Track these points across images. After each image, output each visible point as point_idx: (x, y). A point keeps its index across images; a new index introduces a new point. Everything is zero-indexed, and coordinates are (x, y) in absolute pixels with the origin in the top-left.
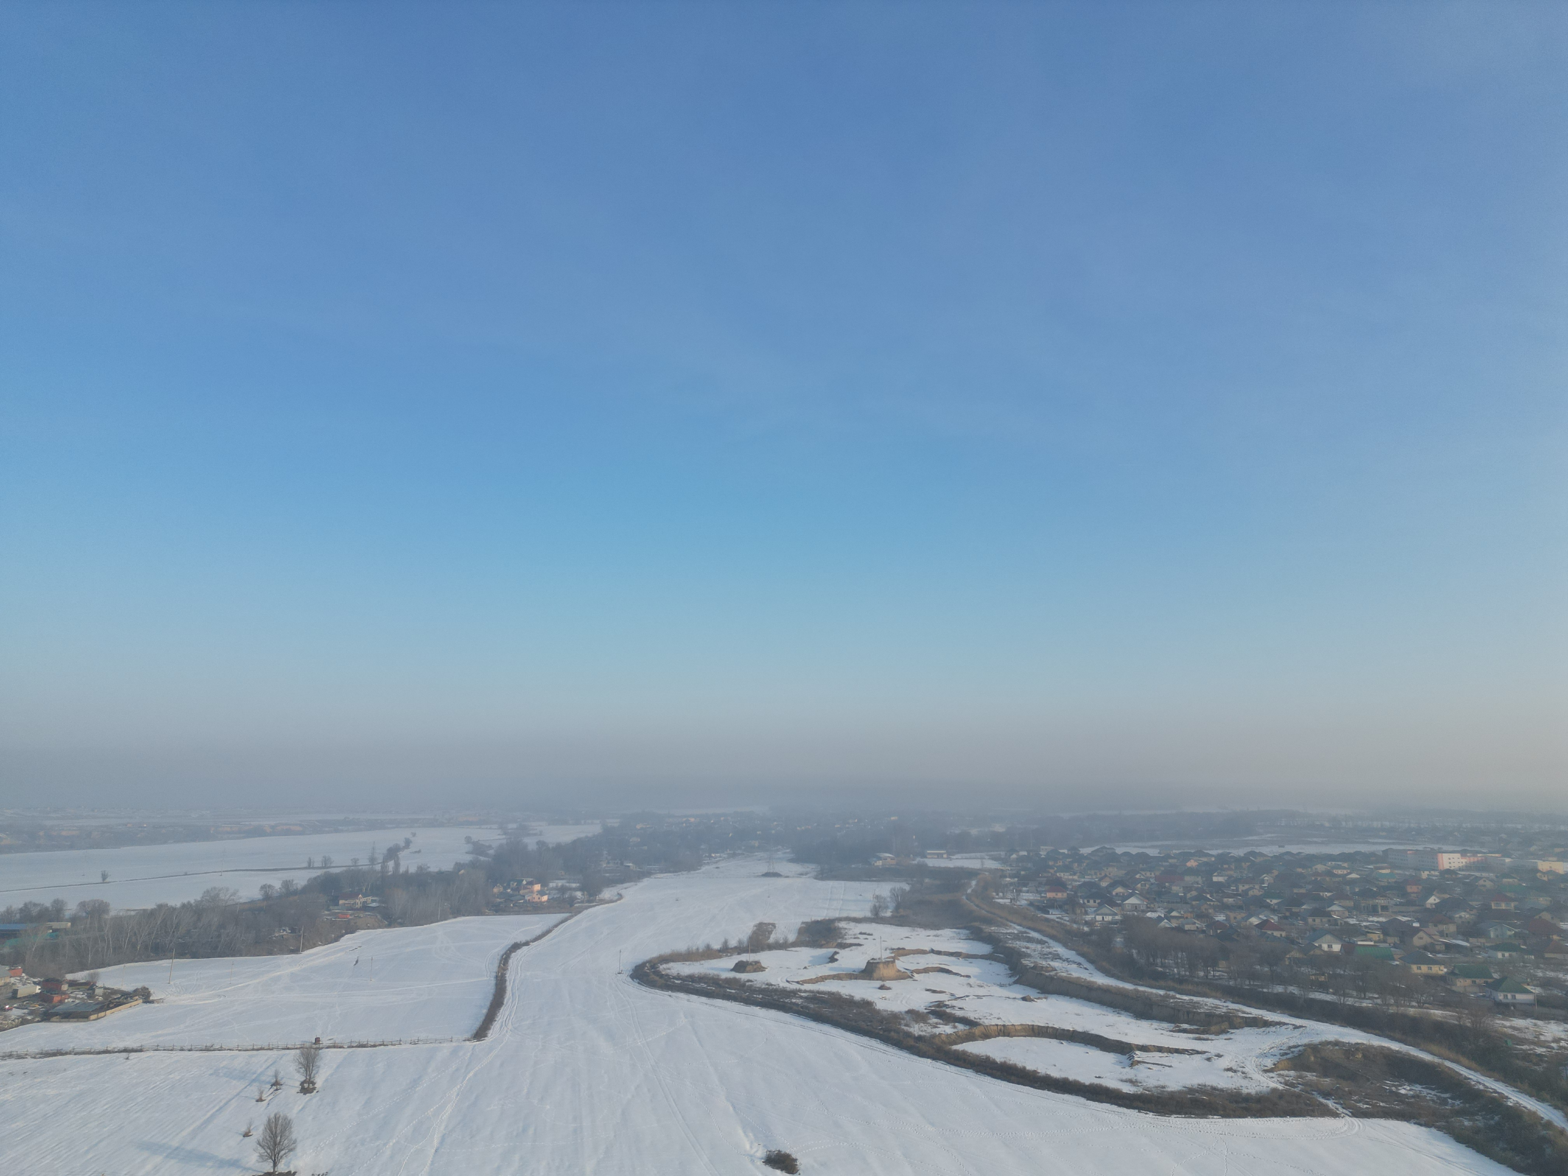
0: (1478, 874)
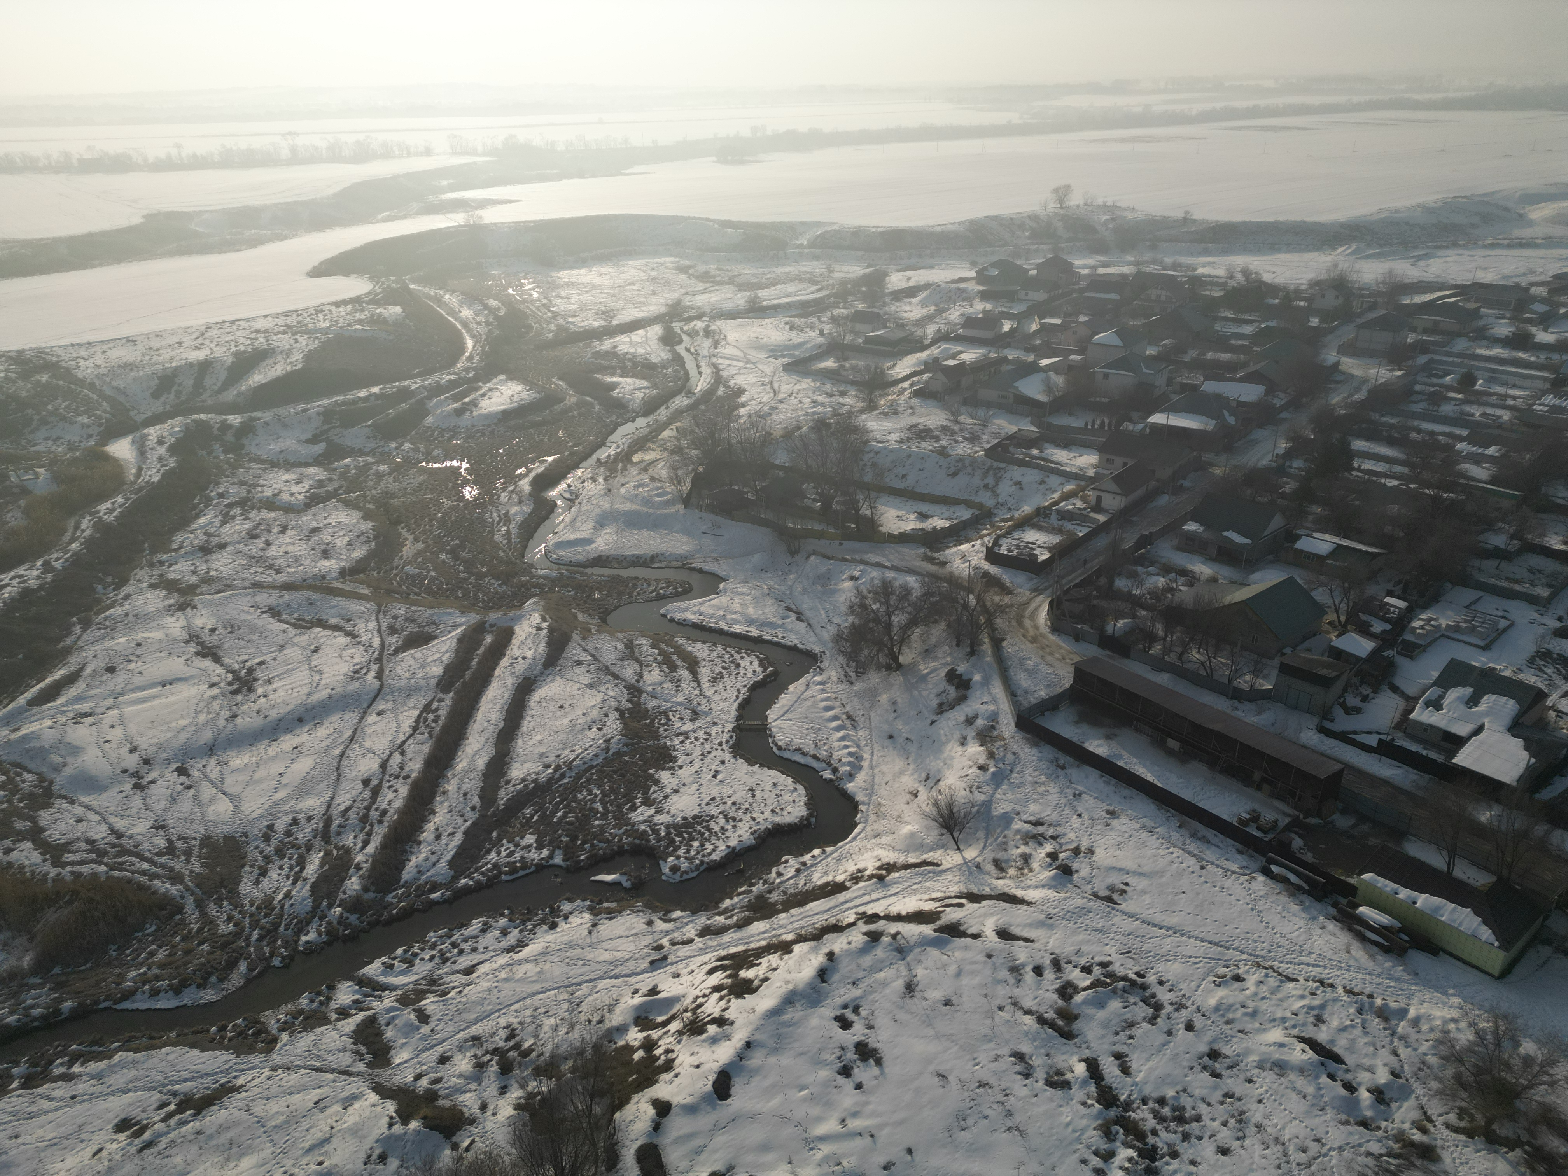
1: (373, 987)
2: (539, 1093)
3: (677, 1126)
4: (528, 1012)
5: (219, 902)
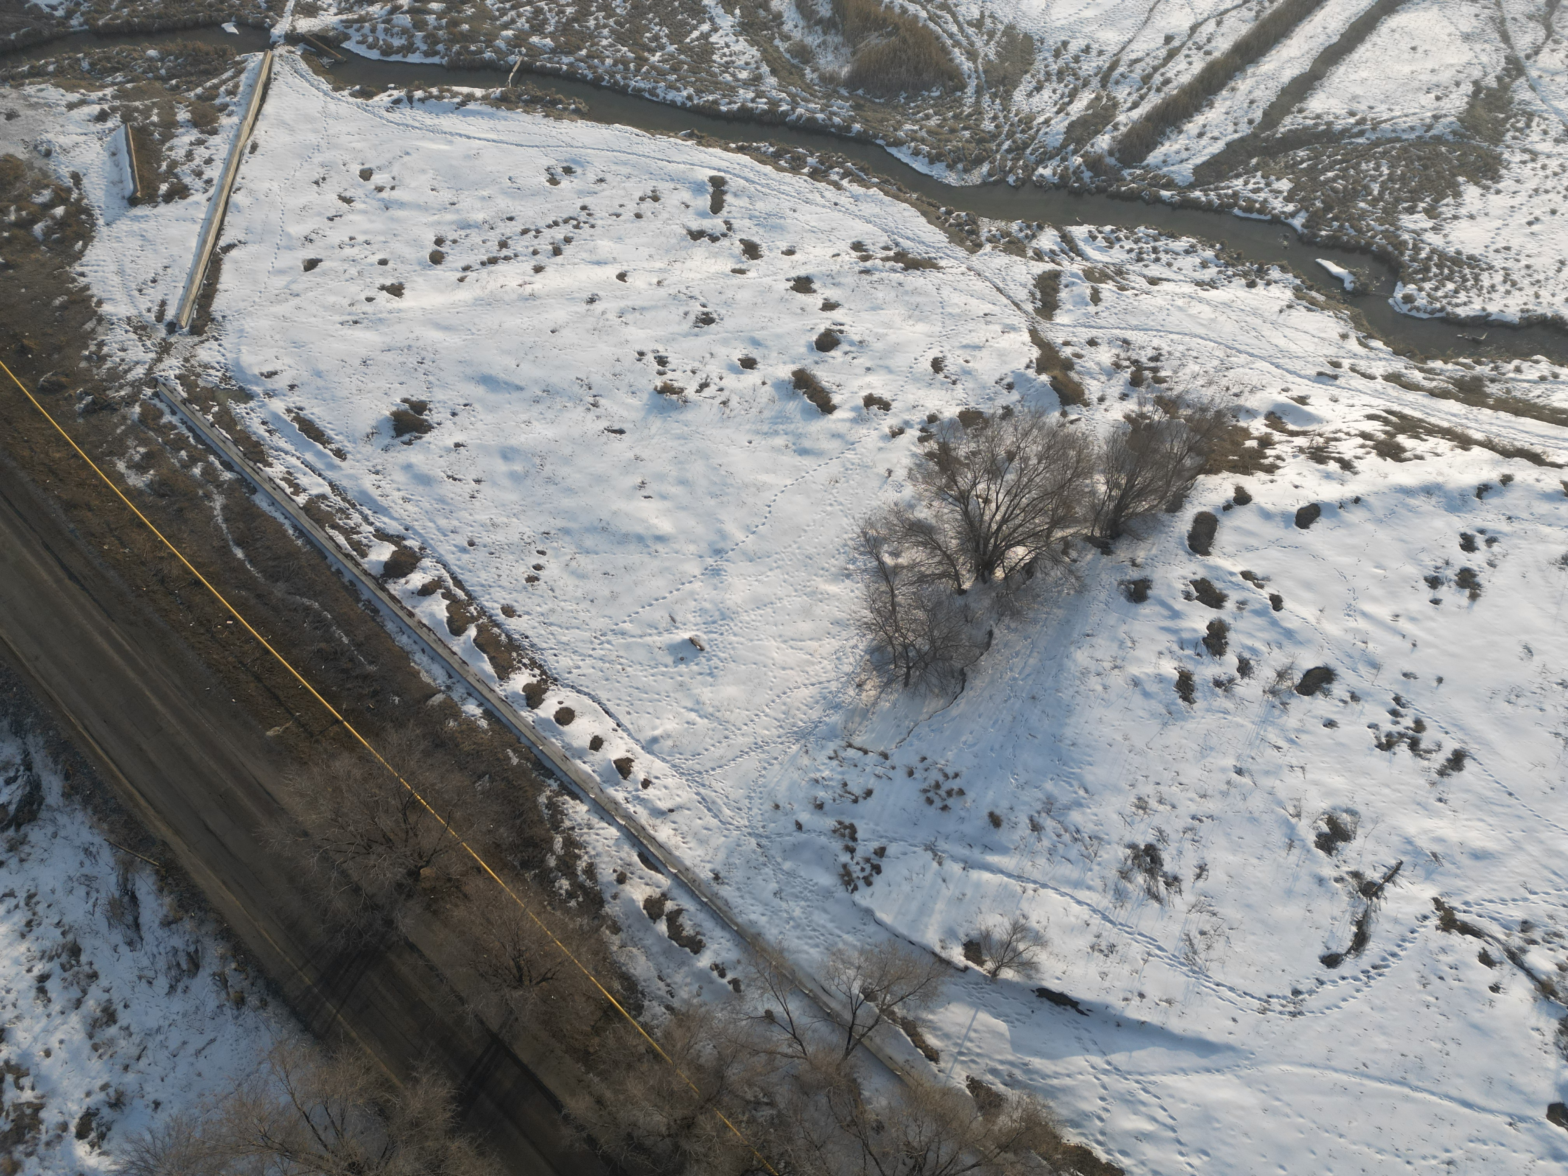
1: (1071, 247)
2: (1149, 418)
3: (1243, 517)
4: (1181, 348)
5: (994, 96)
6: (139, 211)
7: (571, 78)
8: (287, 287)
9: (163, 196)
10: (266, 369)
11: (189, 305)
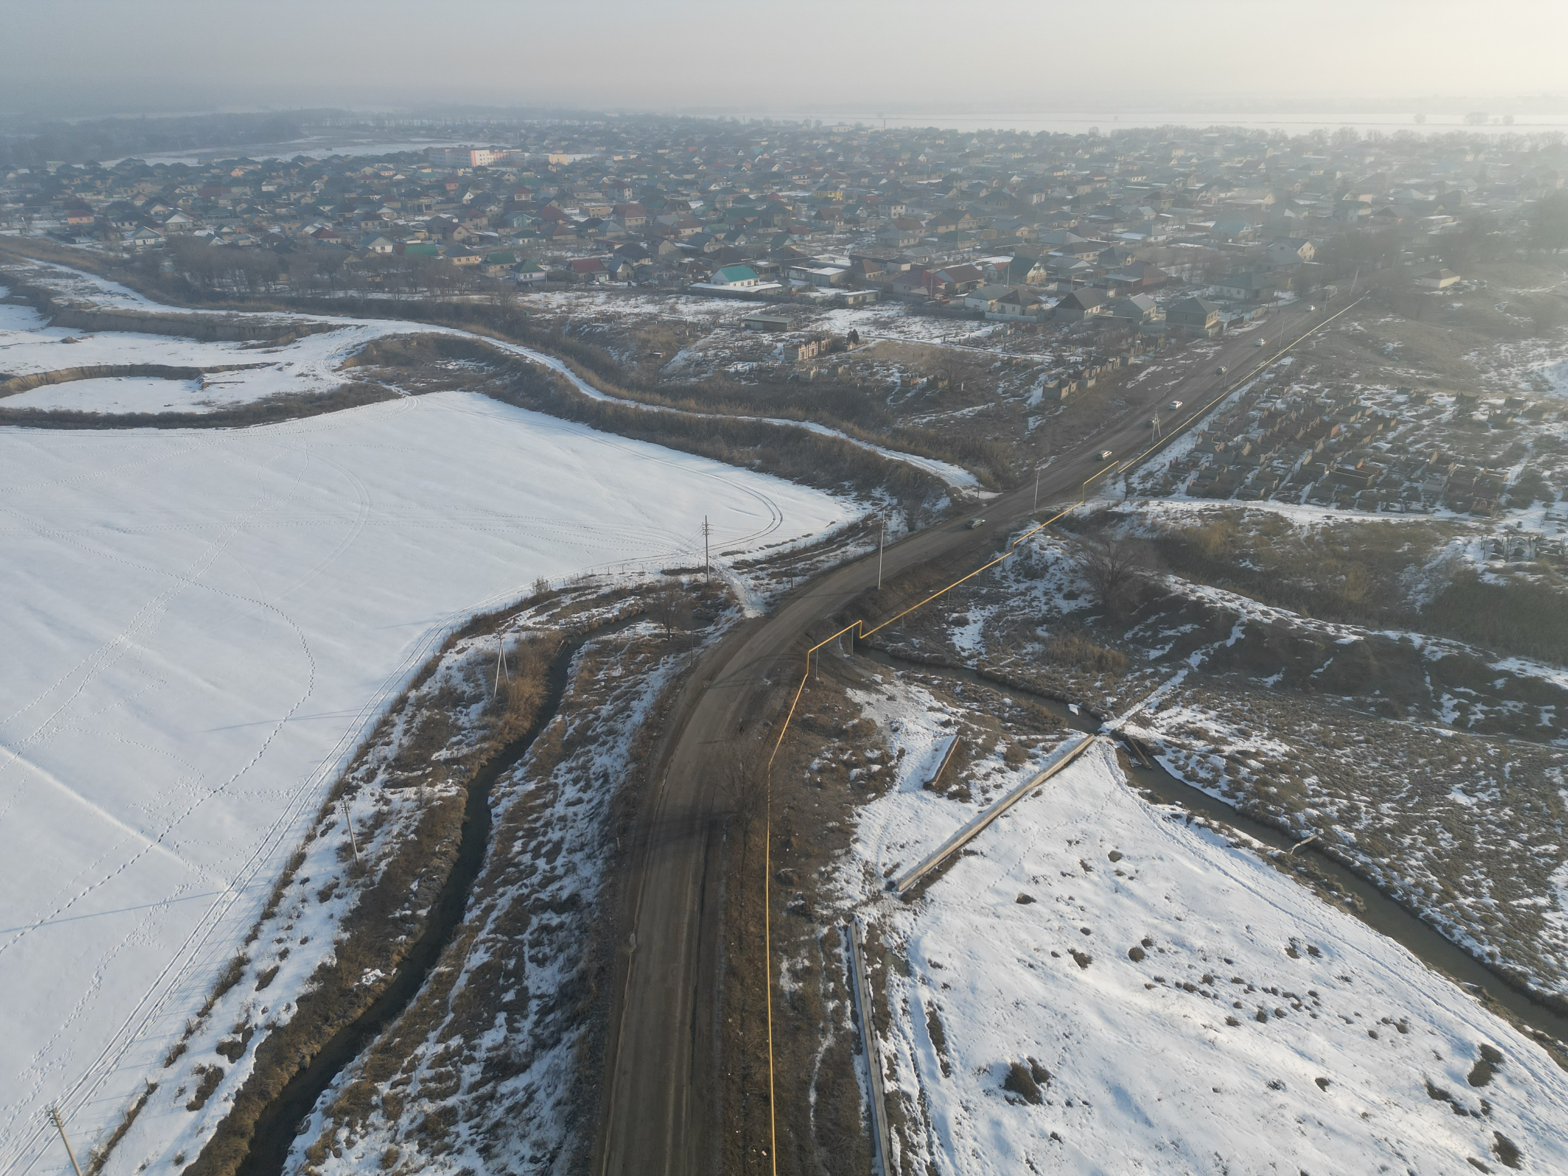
0: (504, 169)
6: (926, 794)
7: (1361, 876)
8: (994, 906)
9: (950, 793)
10: (936, 959)
11: (914, 877)
